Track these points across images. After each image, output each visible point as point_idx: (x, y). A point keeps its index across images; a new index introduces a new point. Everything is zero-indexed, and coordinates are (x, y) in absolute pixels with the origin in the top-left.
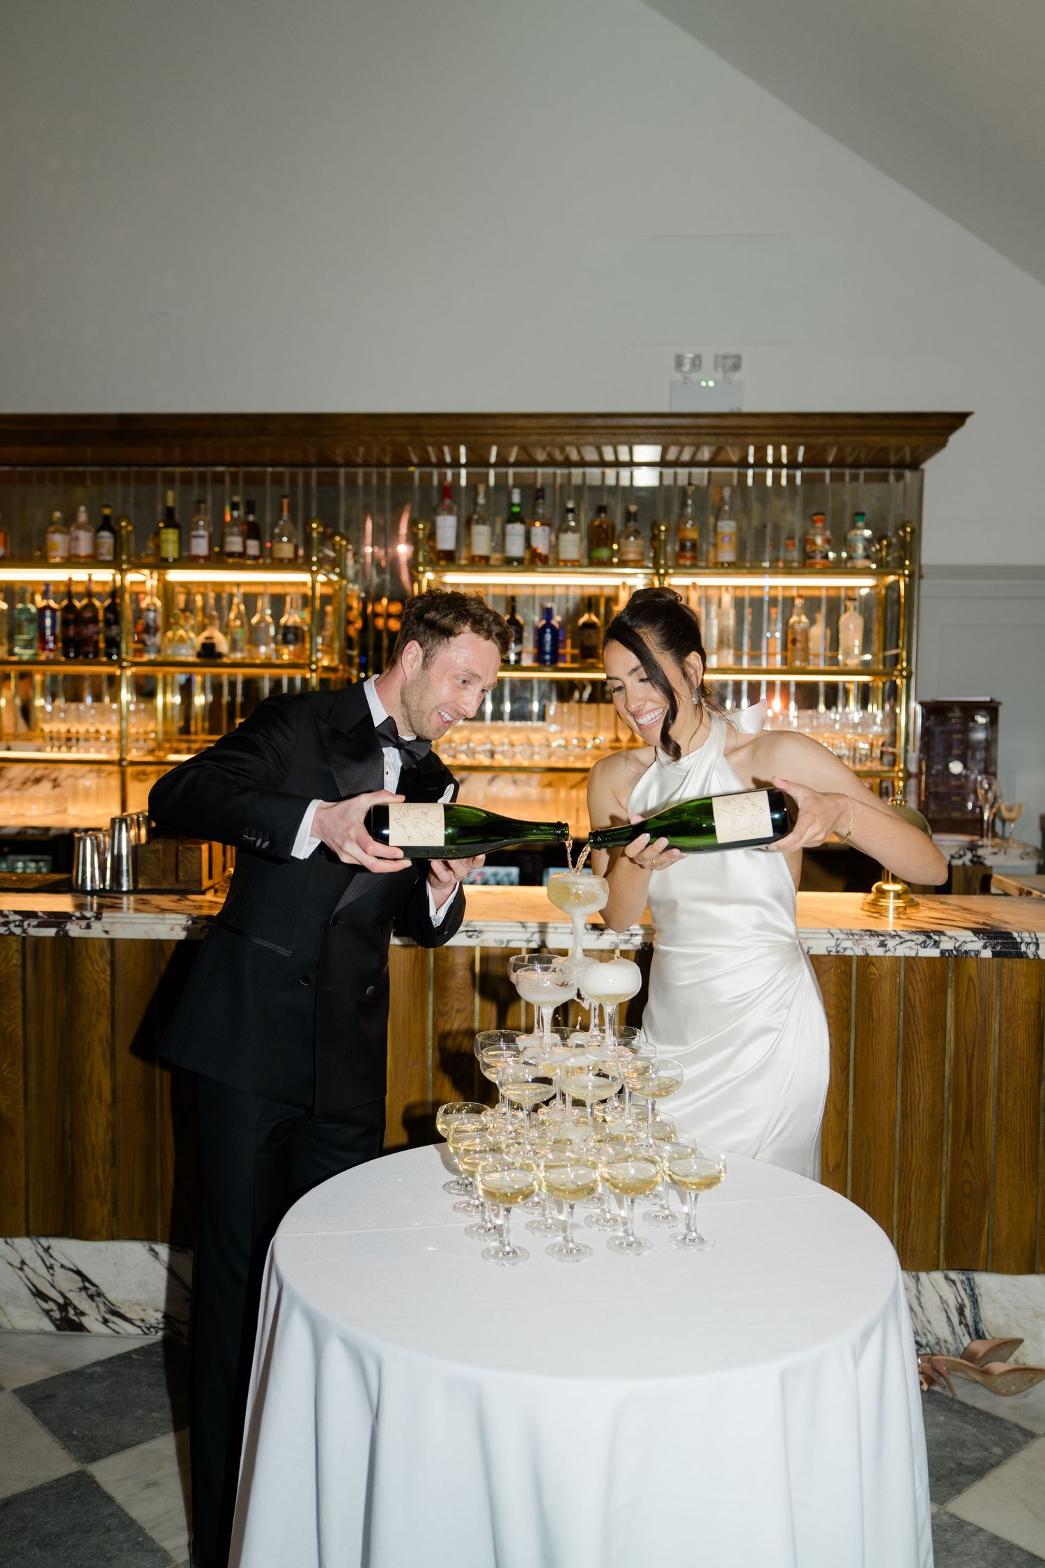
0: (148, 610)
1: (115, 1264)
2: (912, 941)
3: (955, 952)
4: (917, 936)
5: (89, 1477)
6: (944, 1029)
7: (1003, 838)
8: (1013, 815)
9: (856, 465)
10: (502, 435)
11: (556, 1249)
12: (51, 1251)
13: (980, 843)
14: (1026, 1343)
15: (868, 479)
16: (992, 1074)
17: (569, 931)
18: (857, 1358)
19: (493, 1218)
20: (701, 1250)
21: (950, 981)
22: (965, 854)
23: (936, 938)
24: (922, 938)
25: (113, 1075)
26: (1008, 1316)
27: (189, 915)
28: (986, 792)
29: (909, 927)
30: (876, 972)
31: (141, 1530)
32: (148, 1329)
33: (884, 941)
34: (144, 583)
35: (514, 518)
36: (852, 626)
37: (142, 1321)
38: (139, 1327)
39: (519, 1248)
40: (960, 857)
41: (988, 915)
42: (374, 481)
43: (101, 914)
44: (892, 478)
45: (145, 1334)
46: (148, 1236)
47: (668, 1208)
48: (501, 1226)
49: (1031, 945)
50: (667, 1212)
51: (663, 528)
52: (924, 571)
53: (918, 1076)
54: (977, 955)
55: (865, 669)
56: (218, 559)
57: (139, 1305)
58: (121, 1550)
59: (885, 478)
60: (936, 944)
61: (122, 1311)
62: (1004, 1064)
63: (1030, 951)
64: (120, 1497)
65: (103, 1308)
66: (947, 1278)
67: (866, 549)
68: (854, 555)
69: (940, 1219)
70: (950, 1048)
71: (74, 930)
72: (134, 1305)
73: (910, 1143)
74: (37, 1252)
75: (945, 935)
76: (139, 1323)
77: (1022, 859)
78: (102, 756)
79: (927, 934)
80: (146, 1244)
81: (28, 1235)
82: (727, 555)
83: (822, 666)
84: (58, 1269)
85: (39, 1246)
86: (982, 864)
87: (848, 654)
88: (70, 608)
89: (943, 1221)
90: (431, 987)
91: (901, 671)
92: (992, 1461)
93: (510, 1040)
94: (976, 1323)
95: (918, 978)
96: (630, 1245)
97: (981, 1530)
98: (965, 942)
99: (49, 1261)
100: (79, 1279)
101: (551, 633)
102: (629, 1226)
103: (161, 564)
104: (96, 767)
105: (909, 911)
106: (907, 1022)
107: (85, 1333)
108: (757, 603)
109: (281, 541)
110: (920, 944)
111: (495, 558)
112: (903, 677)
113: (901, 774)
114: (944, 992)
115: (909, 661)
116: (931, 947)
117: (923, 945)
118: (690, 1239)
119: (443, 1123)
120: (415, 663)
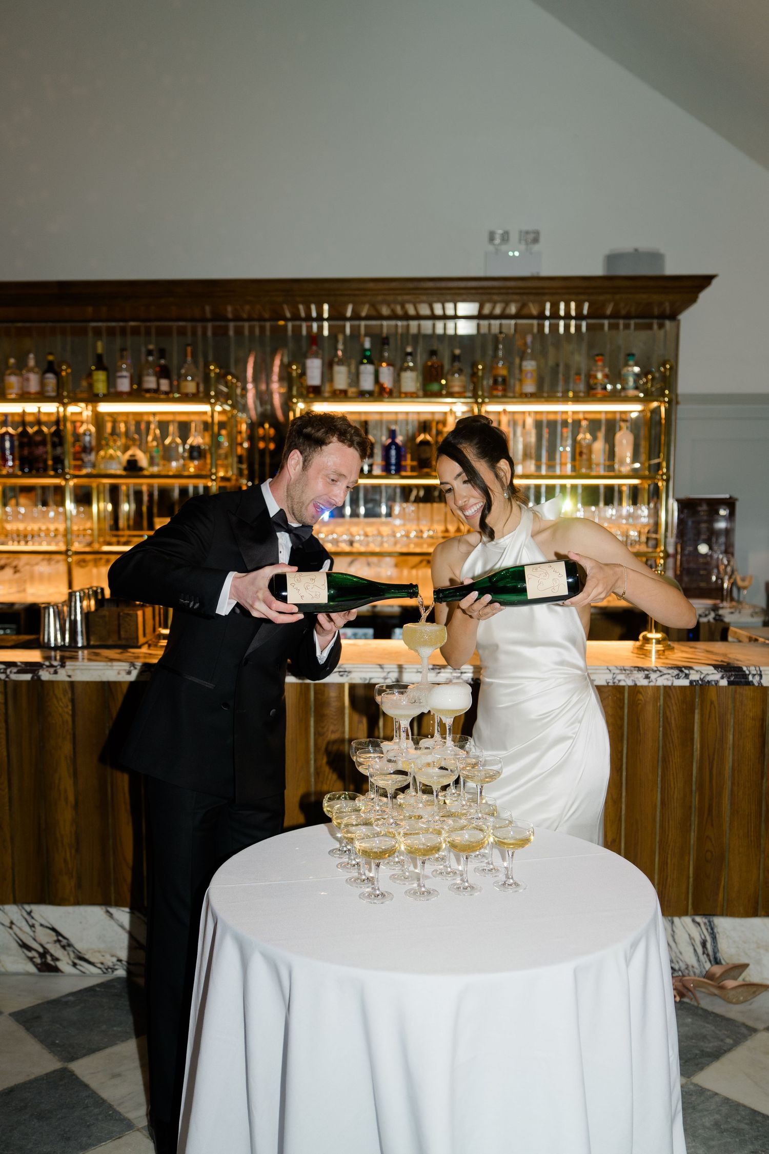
0: (84, 434)
1: (81, 923)
2: (669, 674)
3: (700, 682)
4: (672, 671)
5: (70, 1072)
6: (692, 739)
7: (739, 602)
8: (746, 584)
9: (628, 317)
10: (355, 295)
11: (412, 892)
12: (32, 914)
13: (721, 605)
14: (751, 966)
15: (637, 327)
16: (727, 772)
18: (628, 961)
19: (367, 872)
20: (516, 891)
21: (697, 704)
22: (709, 614)
23: (687, 671)
24: (676, 672)
25: (75, 784)
26: (738, 947)
27: (132, 662)
28: (726, 566)
29: (667, 664)
30: (643, 699)
31: (110, 1107)
32: (107, 969)
33: (648, 675)
34: (81, 413)
35: (365, 360)
36: (624, 442)
37: (102, 963)
38: (100, 968)
39: (386, 892)
40: (706, 616)
41: (725, 655)
42: (257, 332)
43: (65, 663)
44: (655, 327)
45: (104, 973)
46: (105, 901)
47: (492, 864)
48: (372, 877)
49: (756, 676)
50: (491, 867)
51: (480, 367)
52: (680, 399)
53: (673, 775)
54: (716, 684)
55: (635, 474)
56: (138, 394)
57: (99, 952)
58: (97, 1119)
59: (650, 327)
60: (687, 676)
61: (87, 957)
62: (736, 764)
63: (756, 681)
64: (94, 1084)
65: (72, 955)
66: (694, 921)
67: (635, 381)
68: (626, 387)
69: (689, 877)
70: (697, 754)
71: (45, 675)
72: (95, 952)
73: (667, 824)
74: (22, 915)
75: (693, 669)
76: (99, 965)
77: (752, 616)
78: (52, 548)
79: (680, 669)
80: (104, 908)
81: (15, 902)
82: (530, 388)
83: (602, 472)
84: (38, 928)
85: (23, 911)
86: (722, 621)
87: (622, 462)
88: (24, 433)
89: (691, 880)
90: (313, 714)
91: (662, 475)
92: (725, 1048)
93: (376, 745)
94: (715, 953)
95: (673, 702)
96: (465, 888)
97: (716, 1094)
98: (708, 674)
99: (31, 921)
100: (54, 934)
101: (396, 449)
102: (465, 876)
103: (93, 398)
104: (47, 556)
105: (666, 653)
106: (665, 734)
107: (60, 974)
108: (552, 425)
109: (186, 380)
110: (675, 676)
111: (352, 391)
112: (663, 480)
113: (662, 555)
114: (693, 713)
115: (668, 468)
116: (683, 679)
117: (677, 677)
118: (508, 884)
119: (328, 806)
120: (298, 467)
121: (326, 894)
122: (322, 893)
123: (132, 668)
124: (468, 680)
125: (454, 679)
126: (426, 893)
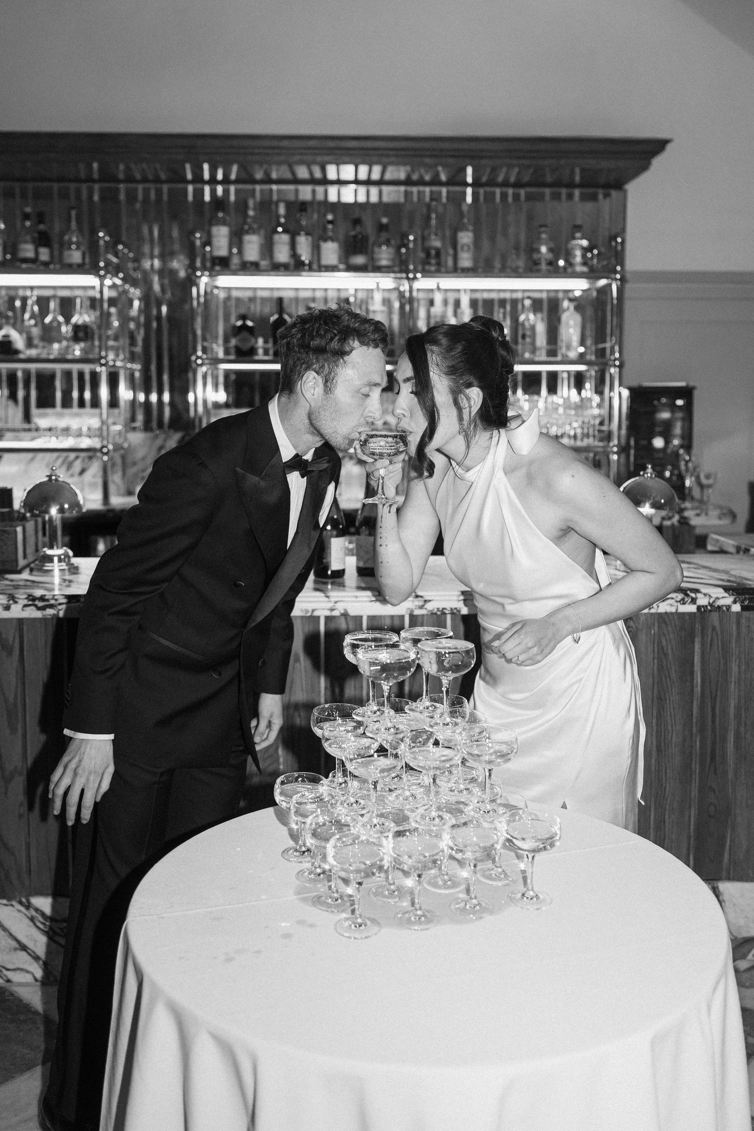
2: (672, 598)
3: (709, 608)
6: (692, 673)
7: (701, 501)
8: (711, 481)
9: (572, 185)
13: (683, 506)
15: (584, 198)
16: (732, 711)
17: (368, 599)
21: (696, 631)
23: (693, 595)
24: (680, 596)
26: (747, 917)
27: (10, 595)
28: (687, 462)
30: (634, 626)
35: (280, 229)
36: (572, 322)
41: (726, 572)
42: (153, 196)
44: (601, 197)
51: (412, 238)
52: (630, 276)
53: (671, 716)
54: (728, 610)
55: (581, 359)
59: (595, 197)
60: (694, 601)
62: (743, 701)
67: (583, 256)
68: (572, 262)
69: (690, 838)
70: (697, 690)
73: (664, 774)
75: (701, 592)
77: (720, 518)
79: (684, 591)
82: (466, 261)
83: (544, 358)
86: (687, 524)
87: (569, 347)
89: (692, 839)
95: (670, 629)
98: (717, 598)
106: (661, 668)
108: (489, 304)
109: (69, 248)
110: (680, 601)
111: (264, 263)
112: (615, 366)
113: (615, 449)
114: (693, 642)
115: (620, 352)
116: (689, 604)
117: (682, 602)
118: (527, 898)
119: (281, 794)
120: (316, 390)
121: (288, 924)
122: (284, 924)
123: (11, 602)
124: (433, 610)
125: (415, 608)
126: (423, 919)
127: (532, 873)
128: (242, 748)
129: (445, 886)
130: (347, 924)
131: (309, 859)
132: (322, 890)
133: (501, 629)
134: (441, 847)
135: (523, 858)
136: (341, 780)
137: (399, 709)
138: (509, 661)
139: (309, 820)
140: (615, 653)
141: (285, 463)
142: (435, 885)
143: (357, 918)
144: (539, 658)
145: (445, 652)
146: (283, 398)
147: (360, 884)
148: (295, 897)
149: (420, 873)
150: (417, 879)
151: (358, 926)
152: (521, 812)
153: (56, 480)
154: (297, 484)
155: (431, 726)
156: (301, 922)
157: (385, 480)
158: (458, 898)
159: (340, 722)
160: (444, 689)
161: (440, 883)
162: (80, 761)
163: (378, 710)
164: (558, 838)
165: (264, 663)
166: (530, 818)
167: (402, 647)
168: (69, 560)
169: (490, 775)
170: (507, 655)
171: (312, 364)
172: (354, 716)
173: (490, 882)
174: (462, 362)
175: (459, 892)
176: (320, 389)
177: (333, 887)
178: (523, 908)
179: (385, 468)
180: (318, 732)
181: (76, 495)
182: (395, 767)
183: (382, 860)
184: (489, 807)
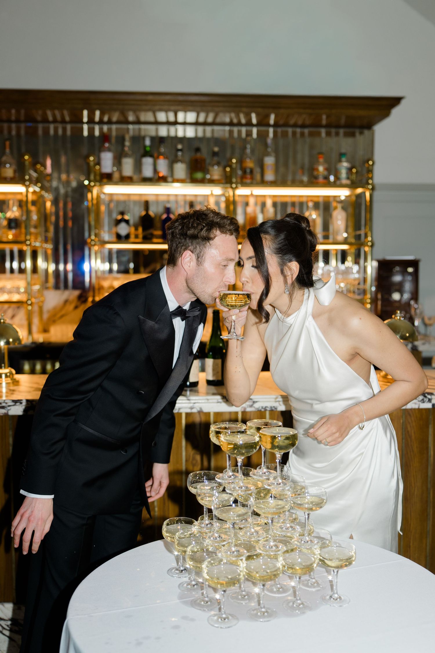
7: (426, 335)
8: (431, 322)
9: (338, 126)
15: (346, 135)
17: (216, 401)
20: (341, 606)
21: (430, 421)
23: (429, 397)
24: (421, 398)
28: (416, 309)
35: (146, 154)
36: (340, 217)
42: (60, 132)
44: (357, 134)
51: (234, 161)
52: (377, 187)
55: (345, 242)
59: (353, 135)
60: (430, 400)
67: (347, 173)
68: (339, 177)
73: (409, 515)
82: (269, 176)
86: (417, 350)
87: (336, 232)
91: (368, 242)
95: (413, 419)
106: (407, 445)
108: (284, 205)
109: (5, 167)
110: (421, 401)
111: (135, 177)
112: (368, 246)
113: (369, 301)
115: (372, 237)
116: (427, 403)
117: (422, 401)
118: (334, 599)
119: (167, 532)
120: (191, 264)
121: (176, 619)
122: (173, 619)
124: (259, 408)
125: (247, 407)
126: (266, 614)
127: (337, 582)
128: (139, 502)
129: (278, 592)
130: (216, 618)
131: (187, 575)
132: (197, 596)
133: (313, 422)
134: (278, 566)
135: (330, 572)
136: (207, 522)
137: (246, 474)
138: (320, 442)
139: (189, 549)
140: (384, 435)
141: (172, 312)
142: (271, 591)
143: (222, 614)
144: (340, 439)
145: (278, 436)
146: (170, 269)
147: (224, 591)
148: (178, 601)
149: (264, 583)
150: (262, 587)
151: (223, 619)
152: (327, 542)
153: (4, 322)
154: (179, 325)
155: (269, 485)
156: (185, 618)
157: (235, 322)
158: (288, 600)
159: (207, 483)
160: (278, 461)
161: (275, 590)
162: (32, 512)
163: (233, 475)
164: (354, 559)
165: (155, 444)
166: (335, 546)
167: (248, 433)
168: (13, 377)
169: (308, 518)
170: (318, 438)
171: (189, 246)
172: (216, 479)
173: (308, 589)
174: (286, 245)
175: (288, 596)
176: (194, 263)
177: (204, 593)
178: (331, 606)
179: (236, 315)
180: (193, 490)
181: (17, 332)
182: (246, 513)
183: (239, 575)
184: (307, 539)
